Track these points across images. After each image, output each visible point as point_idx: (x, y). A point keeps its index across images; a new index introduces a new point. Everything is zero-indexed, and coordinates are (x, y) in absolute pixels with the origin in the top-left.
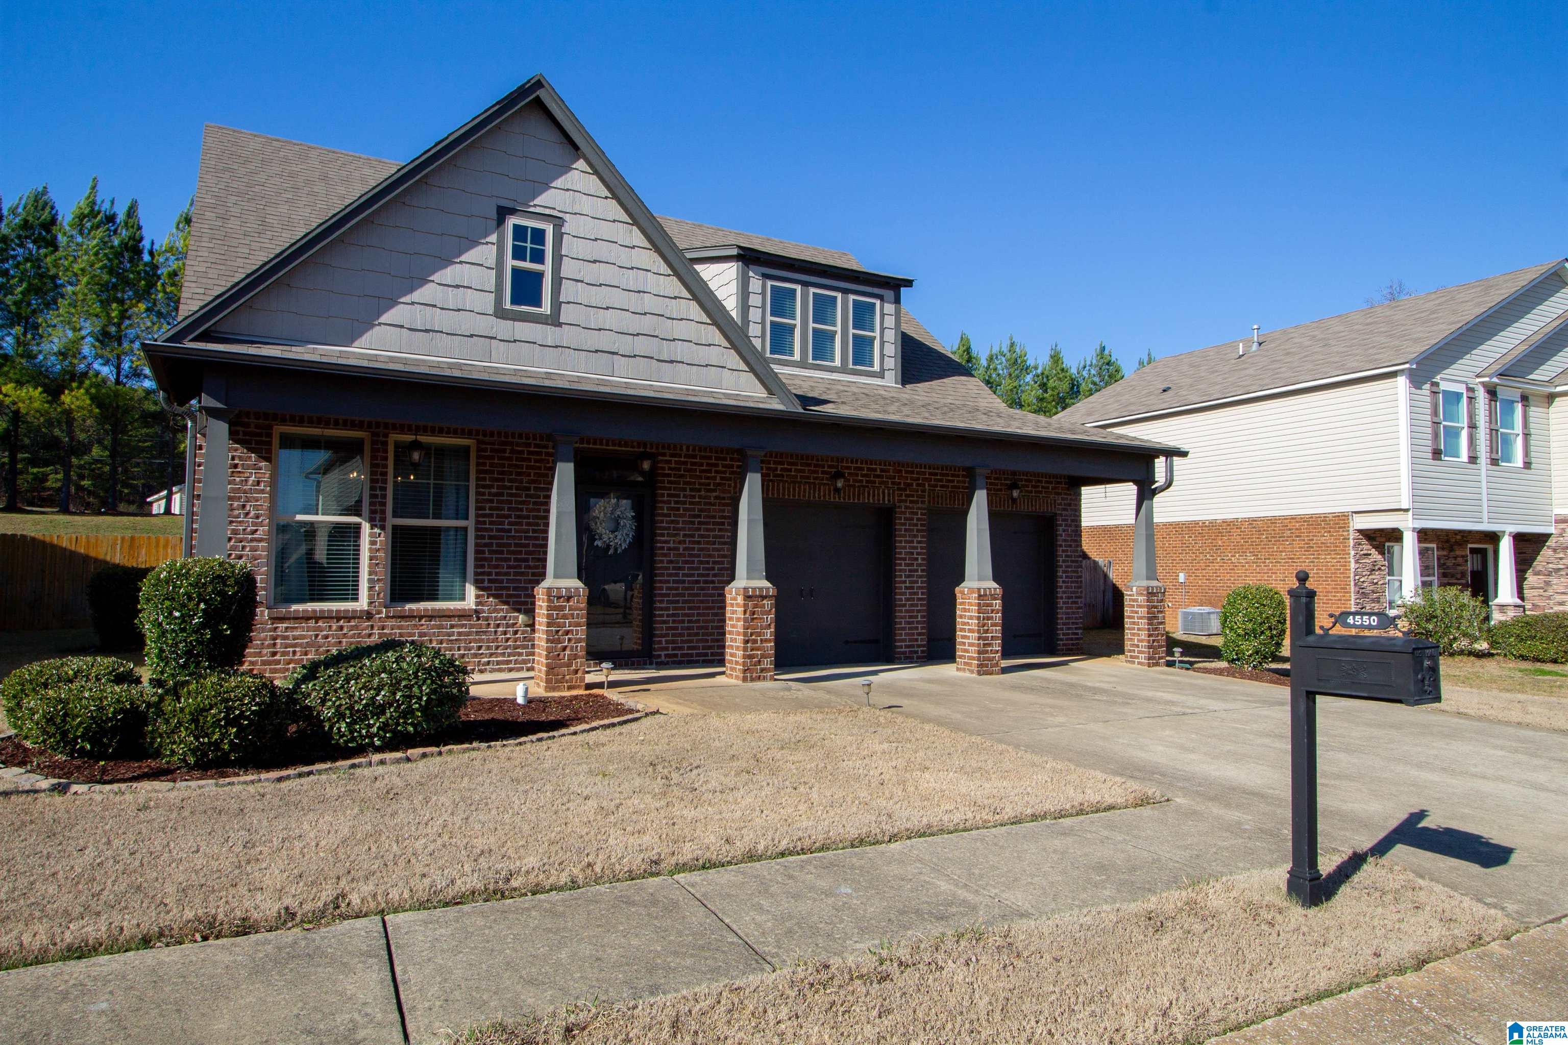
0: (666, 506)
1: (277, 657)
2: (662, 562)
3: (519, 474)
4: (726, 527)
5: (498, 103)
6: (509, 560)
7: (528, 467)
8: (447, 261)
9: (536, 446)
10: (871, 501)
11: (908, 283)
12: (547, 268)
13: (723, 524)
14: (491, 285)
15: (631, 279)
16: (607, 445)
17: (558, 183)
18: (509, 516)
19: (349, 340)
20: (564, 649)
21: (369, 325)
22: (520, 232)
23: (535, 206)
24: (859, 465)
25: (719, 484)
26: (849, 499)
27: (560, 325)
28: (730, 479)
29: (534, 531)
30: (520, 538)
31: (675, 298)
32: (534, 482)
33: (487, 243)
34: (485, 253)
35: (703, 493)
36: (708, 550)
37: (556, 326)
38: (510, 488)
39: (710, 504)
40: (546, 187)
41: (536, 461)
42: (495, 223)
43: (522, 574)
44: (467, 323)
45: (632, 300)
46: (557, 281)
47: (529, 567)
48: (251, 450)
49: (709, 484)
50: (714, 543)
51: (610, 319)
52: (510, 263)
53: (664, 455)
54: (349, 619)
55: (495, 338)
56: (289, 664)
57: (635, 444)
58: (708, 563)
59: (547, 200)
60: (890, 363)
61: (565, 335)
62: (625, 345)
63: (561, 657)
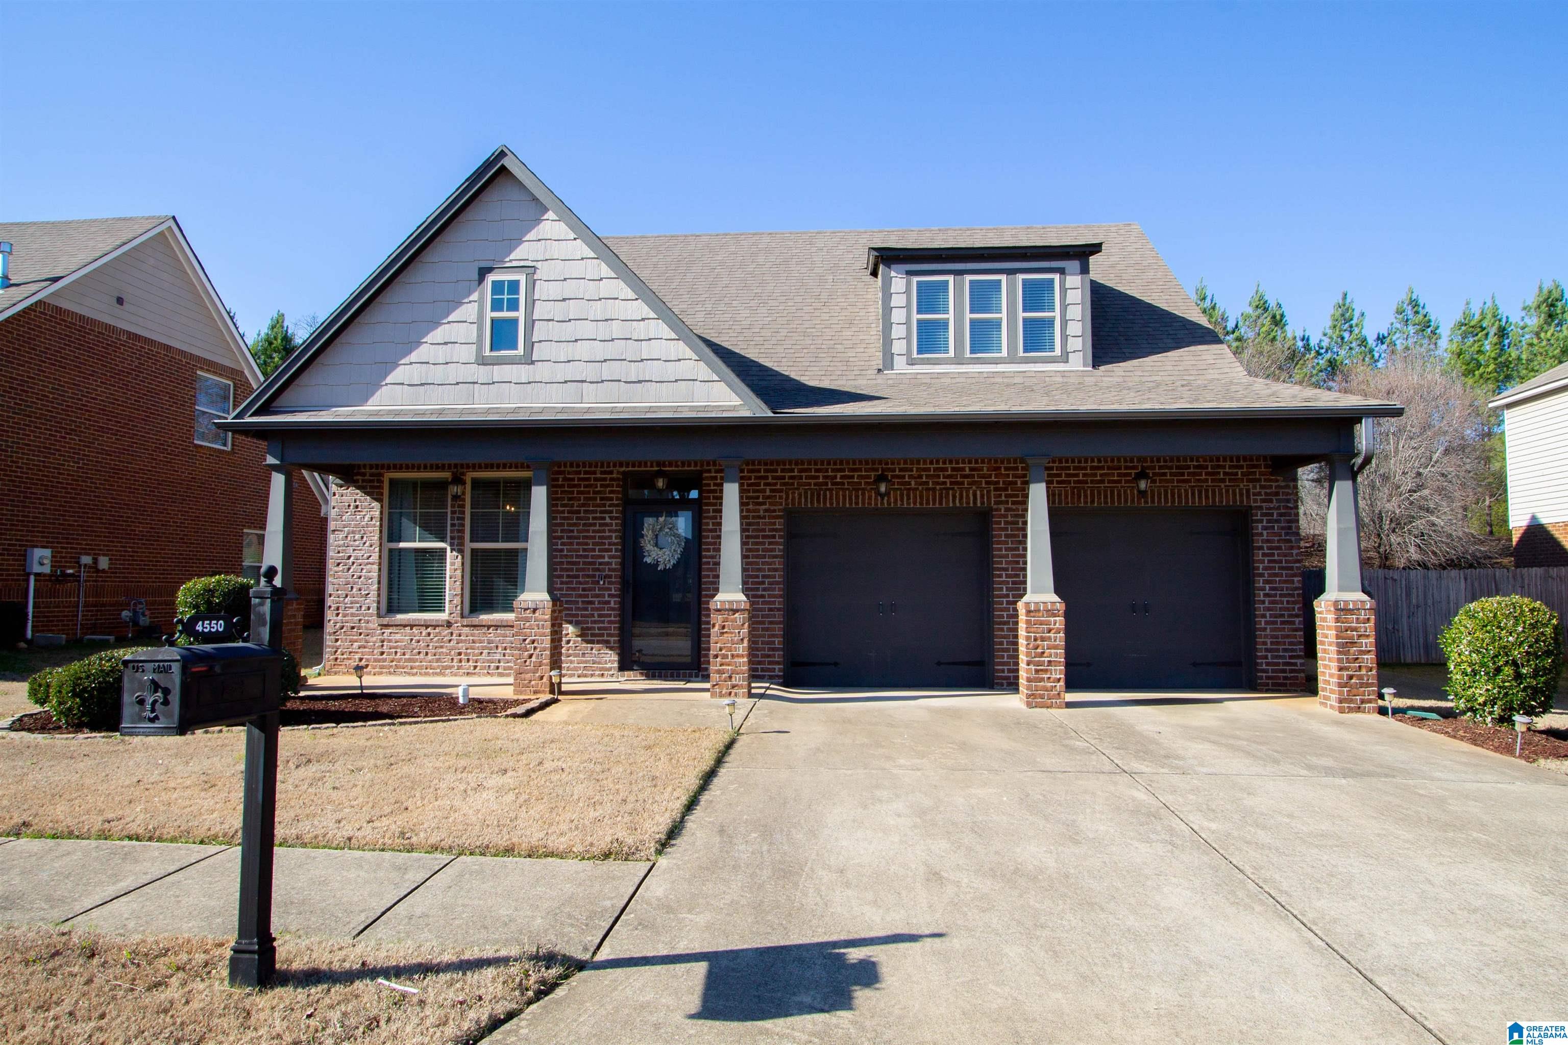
0: (711, 522)
1: (384, 656)
2: (708, 576)
3: (570, 499)
4: (777, 540)
5: (467, 180)
6: (562, 576)
7: (579, 493)
8: (435, 323)
9: (586, 473)
10: (958, 504)
11: (1096, 248)
12: (520, 314)
13: (774, 537)
14: (474, 337)
15: (597, 310)
16: (652, 466)
17: (531, 236)
18: (562, 537)
19: (364, 400)
20: (531, 656)
21: (378, 386)
22: (498, 287)
23: (511, 261)
24: (941, 465)
25: (769, 497)
26: (928, 503)
27: (533, 363)
28: (781, 491)
29: (584, 550)
30: (572, 556)
31: (643, 320)
32: (583, 505)
33: (470, 302)
34: (468, 311)
35: (751, 507)
36: (757, 564)
37: (529, 364)
38: (563, 512)
39: (759, 517)
40: (520, 241)
41: (585, 486)
42: (477, 283)
43: (574, 589)
44: (454, 373)
45: (603, 331)
46: (531, 324)
47: (580, 583)
48: (367, 494)
49: (758, 497)
50: (764, 557)
51: (583, 350)
52: (490, 315)
53: (709, 471)
54: (435, 627)
55: (477, 383)
56: (392, 661)
57: (679, 463)
58: (757, 577)
59: (522, 253)
60: (1075, 344)
61: (541, 371)
62: (590, 372)
63: (527, 663)
